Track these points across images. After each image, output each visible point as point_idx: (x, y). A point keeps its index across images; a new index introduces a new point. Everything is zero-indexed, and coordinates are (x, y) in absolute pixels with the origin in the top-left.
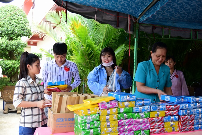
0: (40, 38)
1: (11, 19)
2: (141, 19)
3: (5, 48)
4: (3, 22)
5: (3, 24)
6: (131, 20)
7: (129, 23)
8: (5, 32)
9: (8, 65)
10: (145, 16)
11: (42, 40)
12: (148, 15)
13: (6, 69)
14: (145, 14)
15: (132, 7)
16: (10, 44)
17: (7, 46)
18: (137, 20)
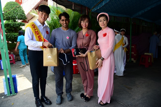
0: (27, 21)
1: (14, 10)
2: (93, 10)
3: (13, 26)
4: (10, 11)
5: (10, 12)
6: (87, 10)
7: (86, 12)
8: (12, 17)
9: (16, 35)
10: (95, 8)
11: (28, 23)
12: (97, 8)
13: (14, 38)
14: (95, 7)
15: (91, 3)
16: (15, 24)
17: (13, 25)
18: (90, 11)
